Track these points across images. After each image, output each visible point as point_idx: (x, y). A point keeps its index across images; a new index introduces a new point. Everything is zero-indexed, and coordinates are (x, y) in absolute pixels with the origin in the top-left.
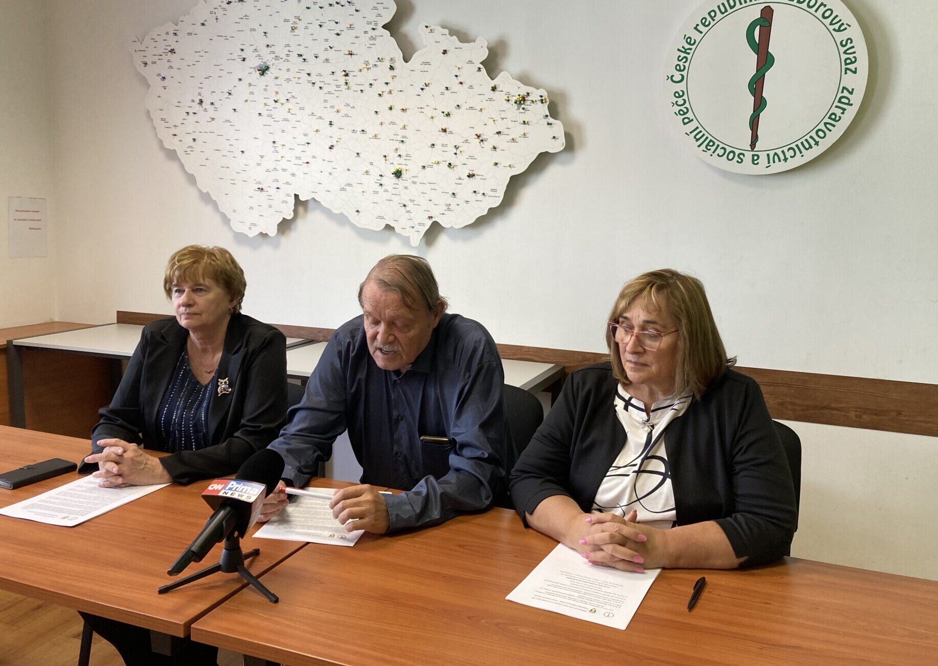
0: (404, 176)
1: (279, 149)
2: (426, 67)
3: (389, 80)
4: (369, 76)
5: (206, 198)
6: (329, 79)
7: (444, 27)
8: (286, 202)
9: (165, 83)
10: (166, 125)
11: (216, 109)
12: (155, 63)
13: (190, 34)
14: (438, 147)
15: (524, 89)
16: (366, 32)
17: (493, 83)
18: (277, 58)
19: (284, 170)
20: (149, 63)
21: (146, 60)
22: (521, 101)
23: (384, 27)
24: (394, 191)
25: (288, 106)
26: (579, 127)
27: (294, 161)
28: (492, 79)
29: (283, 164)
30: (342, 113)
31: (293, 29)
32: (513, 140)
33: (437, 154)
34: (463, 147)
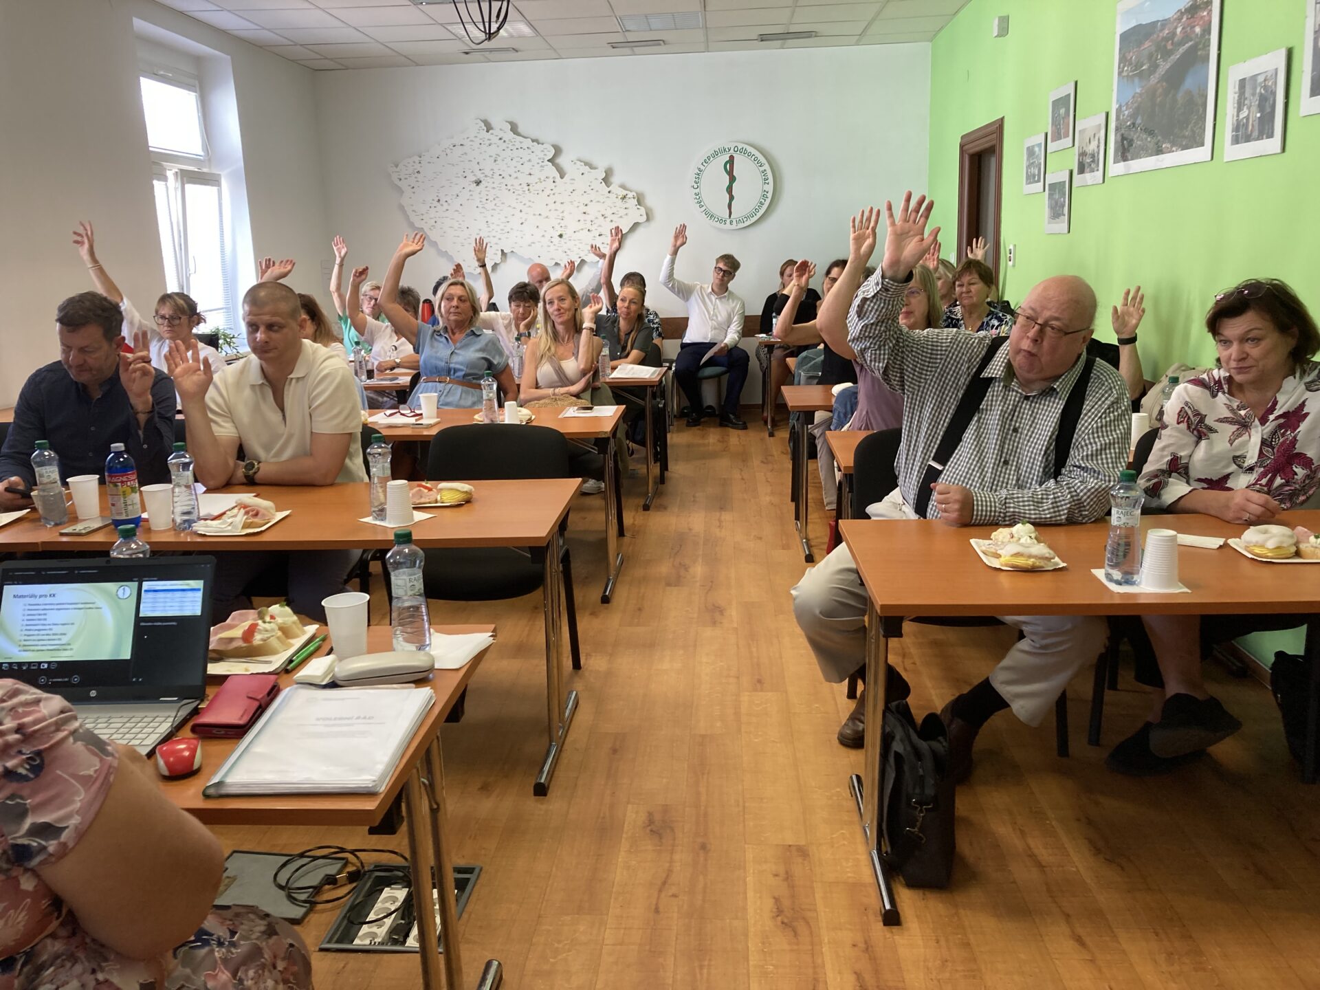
0: (564, 237)
1: (491, 225)
2: (573, 181)
3: (553, 188)
4: (540, 186)
6: (519, 187)
7: (581, 161)
8: (496, 254)
9: (413, 190)
10: (416, 214)
11: (449, 204)
12: (406, 179)
13: (429, 163)
14: (582, 222)
15: (625, 192)
16: (538, 163)
17: (609, 189)
18: (486, 176)
19: (494, 237)
20: (402, 179)
21: (400, 177)
22: (623, 198)
23: (548, 161)
24: (560, 245)
25: (495, 202)
26: (651, 210)
27: (500, 232)
28: (608, 187)
29: (494, 233)
30: (527, 205)
31: (495, 161)
32: (621, 217)
33: (581, 225)
34: (596, 221)
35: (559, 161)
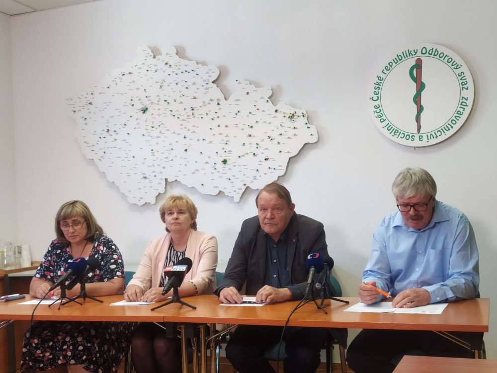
0: (228, 162)
1: (155, 154)
2: (238, 102)
3: (217, 110)
4: (205, 109)
5: (113, 185)
6: (183, 112)
7: (246, 80)
8: (160, 183)
9: (86, 121)
10: (87, 145)
11: (117, 134)
12: (80, 111)
13: (101, 93)
14: (247, 145)
15: (293, 110)
16: (203, 86)
17: (275, 108)
18: (152, 103)
19: (159, 165)
20: (77, 111)
21: (74, 109)
22: (292, 117)
23: (213, 82)
24: (223, 172)
25: (159, 129)
27: (164, 160)
28: (275, 106)
29: (158, 162)
30: (191, 131)
31: (161, 87)
32: (289, 138)
33: (246, 149)
34: (261, 144)
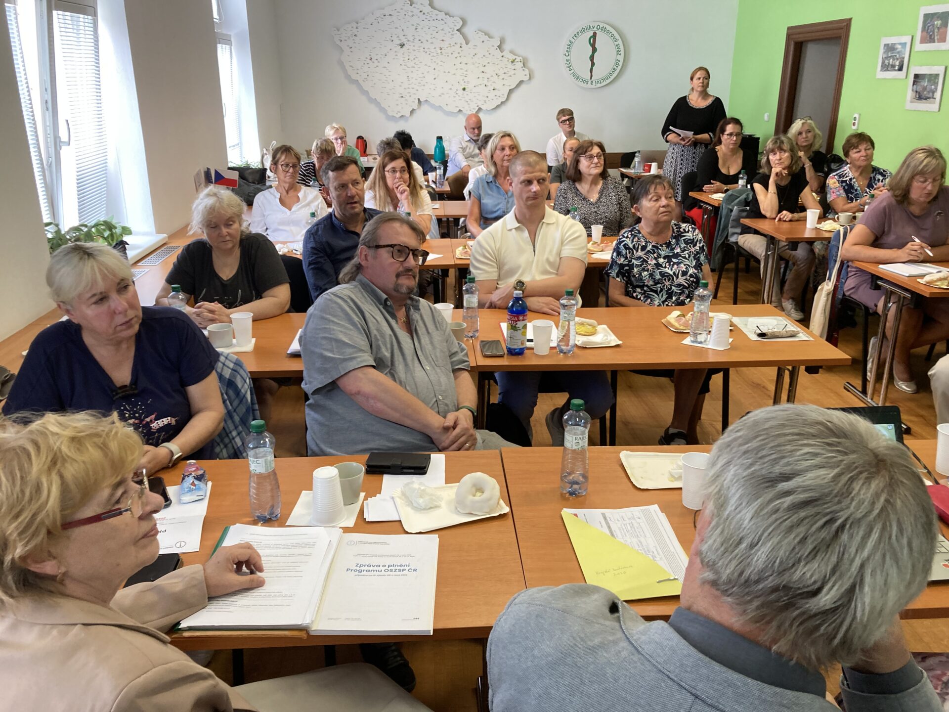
0: (466, 90)
1: (411, 79)
2: (475, 47)
3: (460, 52)
4: (450, 50)
6: (434, 50)
7: (482, 32)
8: (414, 102)
9: (351, 50)
10: (353, 69)
11: (379, 62)
12: (345, 40)
13: (364, 28)
14: (481, 79)
15: (514, 57)
16: (449, 32)
18: (408, 41)
19: (413, 88)
21: (341, 39)
22: (513, 61)
23: (457, 30)
24: (463, 96)
25: (414, 61)
26: (533, 71)
27: (418, 84)
28: (502, 53)
29: (413, 85)
30: (439, 64)
31: (416, 29)
32: (510, 76)
33: (480, 81)
34: (491, 78)
35: (465, 30)
